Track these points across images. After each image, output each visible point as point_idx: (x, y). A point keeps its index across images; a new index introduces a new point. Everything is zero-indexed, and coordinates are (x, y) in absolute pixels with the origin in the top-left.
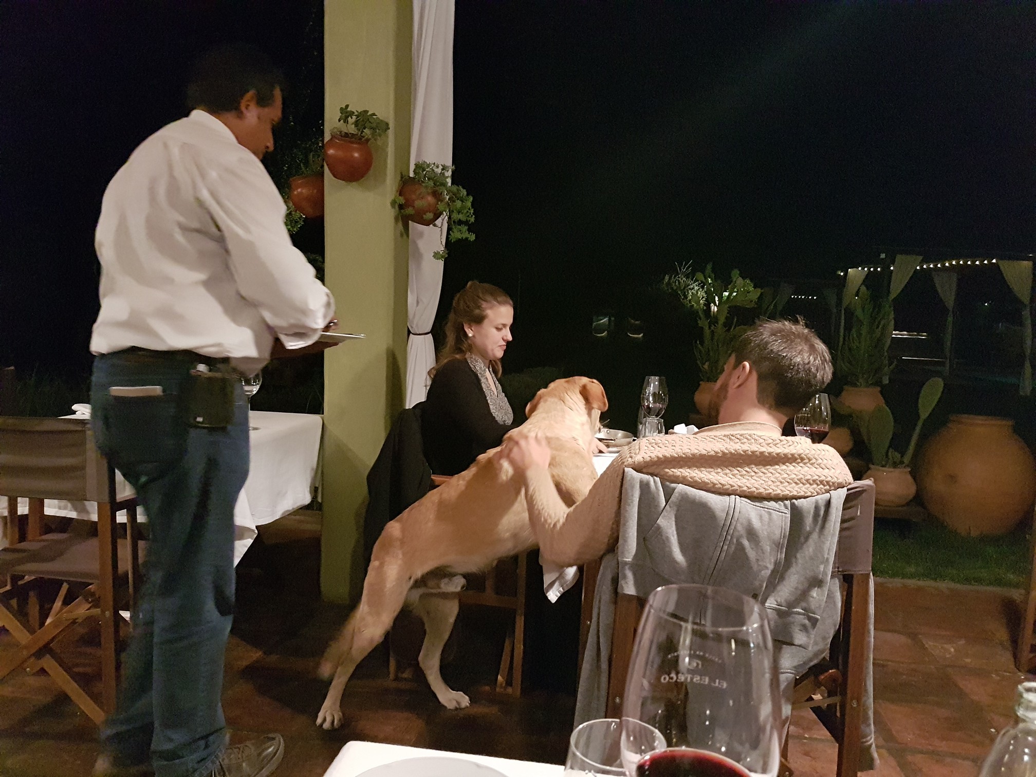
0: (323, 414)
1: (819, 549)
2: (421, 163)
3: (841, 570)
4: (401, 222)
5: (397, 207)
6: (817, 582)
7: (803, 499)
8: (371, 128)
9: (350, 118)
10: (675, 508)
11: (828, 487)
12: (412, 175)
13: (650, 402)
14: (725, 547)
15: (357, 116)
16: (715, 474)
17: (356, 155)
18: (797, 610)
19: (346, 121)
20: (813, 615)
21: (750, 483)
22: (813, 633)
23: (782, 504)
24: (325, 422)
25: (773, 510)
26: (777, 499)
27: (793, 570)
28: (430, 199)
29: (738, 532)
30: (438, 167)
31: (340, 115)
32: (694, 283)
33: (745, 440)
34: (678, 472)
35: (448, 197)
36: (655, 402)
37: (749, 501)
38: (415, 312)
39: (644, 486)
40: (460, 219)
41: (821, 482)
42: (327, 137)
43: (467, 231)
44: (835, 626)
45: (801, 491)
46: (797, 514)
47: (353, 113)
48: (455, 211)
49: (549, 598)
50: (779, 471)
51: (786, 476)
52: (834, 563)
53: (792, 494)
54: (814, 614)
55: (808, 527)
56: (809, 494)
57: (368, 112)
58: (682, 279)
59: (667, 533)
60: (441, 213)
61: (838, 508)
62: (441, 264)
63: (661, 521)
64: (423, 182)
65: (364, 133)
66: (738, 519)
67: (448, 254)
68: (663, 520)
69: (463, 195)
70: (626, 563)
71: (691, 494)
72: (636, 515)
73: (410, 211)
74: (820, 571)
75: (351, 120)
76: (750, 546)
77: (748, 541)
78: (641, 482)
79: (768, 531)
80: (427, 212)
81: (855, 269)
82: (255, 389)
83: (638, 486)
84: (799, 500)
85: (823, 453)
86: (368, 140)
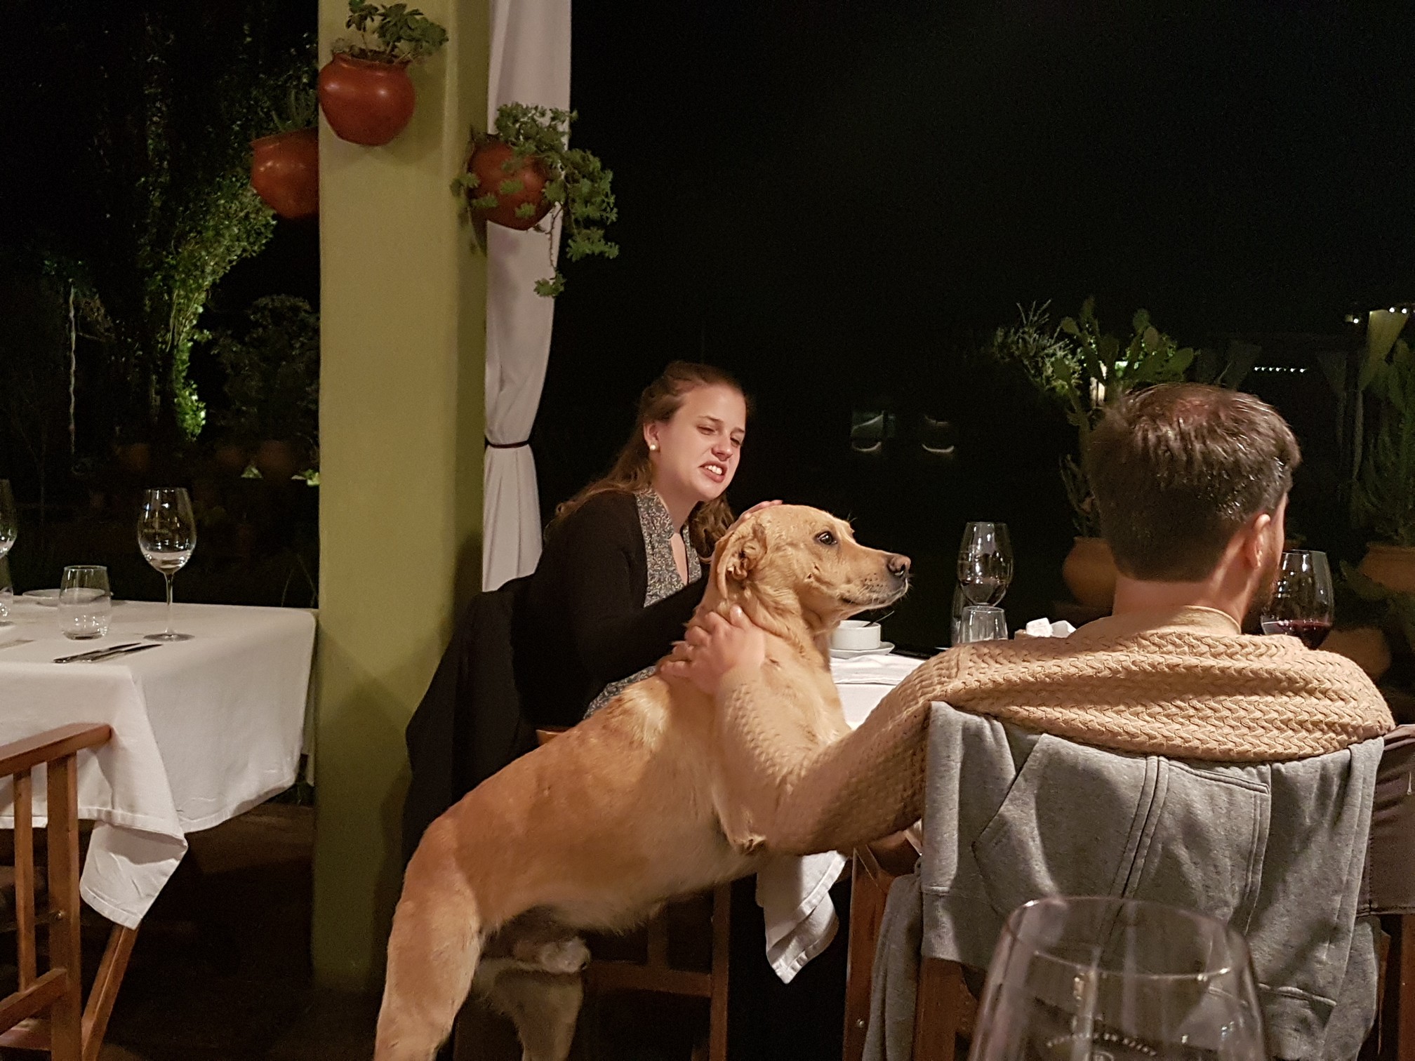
0: (316, 606)
1: (1331, 862)
2: (510, 105)
3: (1375, 906)
4: (470, 223)
5: (463, 195)
6: (1328, 931)
7: (1295, 762)
8: (411, 39)
9: (369, 19)
10: (1036, 782)
11: (1345, 737)
12: (491, 130)
13: (976, 575)
14: (1141, 862)
15: (385, 16)
16: (1114, 715)
17: (382, 92)
18: (1289, 988)
19: (361, 27)
20: (1322, 999)
21: (1187, 732)
22: (1323, 1036)
23: (1254, 771)
24: (321, 623)
25: (1237, 785)
26: (1243, 761)
27: (1279, 907)
28: (529, 177)
29: (1166, 828)
30: (543, 114)
31: (351, 14)
32: (1055, 343)
33: (1170, 648)
34: (1039, 712)
35: (563, 173)
36: (986, 572)
37: (1187, 768)
38: (496, 403)
39: (972, 739)
40: (588, 216)
41: (1331, 726)
42: (324, 59)
43: (602, 240)
44: (1367, 1020)
45: (1293, 746)
46: (1283, 790)
47: (376, 9)
48: (577, 199)
49: (779, 974)
50: (1245, 705)
51: (1258, 714)
52: (1362, 892)
53: (1273, 751)
54: (1323, 997)
55: (1308, 820)
56: (1308, 750)
57: (404, 6)
58: (1030, 337)
59: (1020, 834)
60: (550, 206)
61: (1368, 778)
62: (549, 304)
63: (1008, 809)
64: (514, 144)
65: (396, 50)
66: (1164, 803)
67: (565, 285)
68: (1011, 807)
69: (594, 169)
70: (938, 896)
71: (1068, 754)
72: (956, 797)
73: (489, 201)
74: (1333, 909)
75: (373, 23)
76: (1191, 858)
77: (1187, 848)
78: (966, 729)
79: (1228, 827)
80: (523, 202)
81: (1382, 311)
82: (182, 558)
83: (959, 737)
84: (1288, 764)
85: (1331, 668)
86: (406, 63)
